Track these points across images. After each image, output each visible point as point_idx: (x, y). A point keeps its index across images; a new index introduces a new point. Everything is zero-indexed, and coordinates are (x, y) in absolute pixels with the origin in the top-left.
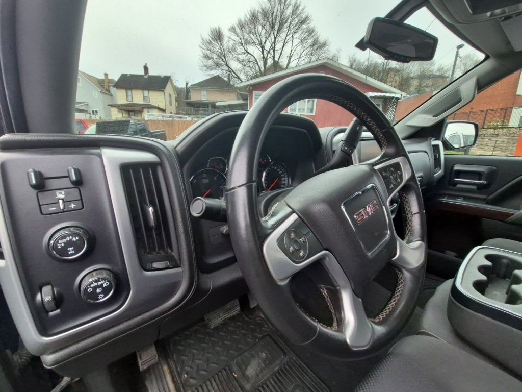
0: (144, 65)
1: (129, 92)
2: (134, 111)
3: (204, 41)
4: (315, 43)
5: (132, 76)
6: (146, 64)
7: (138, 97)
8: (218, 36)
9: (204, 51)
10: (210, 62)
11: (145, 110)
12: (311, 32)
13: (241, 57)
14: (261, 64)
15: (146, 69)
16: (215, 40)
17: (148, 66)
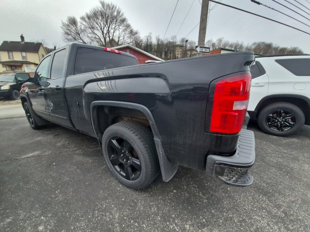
0: (21, 35)
1: (11, 54)
2: (15, 66)
3: (64, 24)
4: (131, 32)
5: (12, 42)
6: (22, 35)
7: (17, 57)
8: (73, 22)
9: (65, 30)
10: (70, 37)
11: (24, 66)
12: (128, 26)
13: (90, 35)
14: (103, 40)
15: (22, 38)
16: (72, 24)
17: (23, 36)
